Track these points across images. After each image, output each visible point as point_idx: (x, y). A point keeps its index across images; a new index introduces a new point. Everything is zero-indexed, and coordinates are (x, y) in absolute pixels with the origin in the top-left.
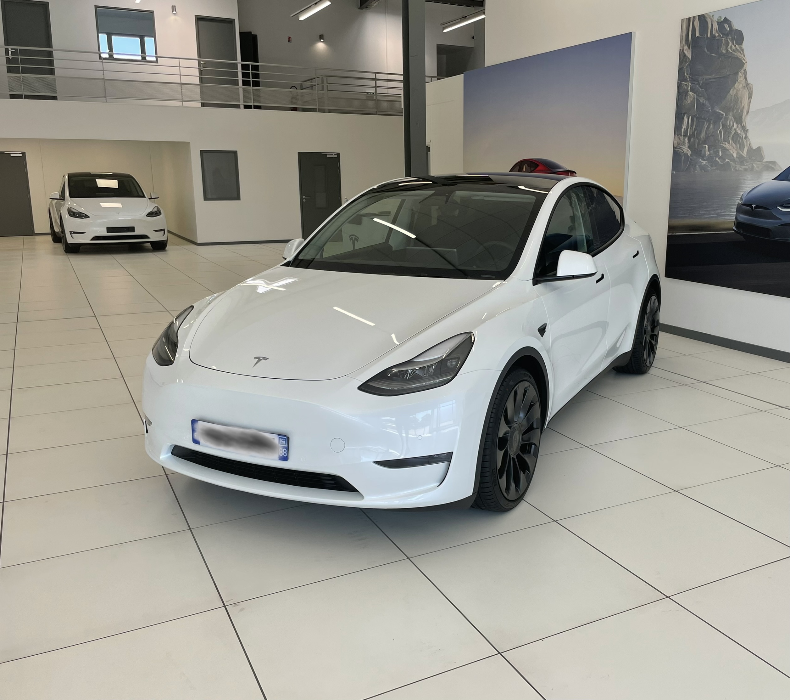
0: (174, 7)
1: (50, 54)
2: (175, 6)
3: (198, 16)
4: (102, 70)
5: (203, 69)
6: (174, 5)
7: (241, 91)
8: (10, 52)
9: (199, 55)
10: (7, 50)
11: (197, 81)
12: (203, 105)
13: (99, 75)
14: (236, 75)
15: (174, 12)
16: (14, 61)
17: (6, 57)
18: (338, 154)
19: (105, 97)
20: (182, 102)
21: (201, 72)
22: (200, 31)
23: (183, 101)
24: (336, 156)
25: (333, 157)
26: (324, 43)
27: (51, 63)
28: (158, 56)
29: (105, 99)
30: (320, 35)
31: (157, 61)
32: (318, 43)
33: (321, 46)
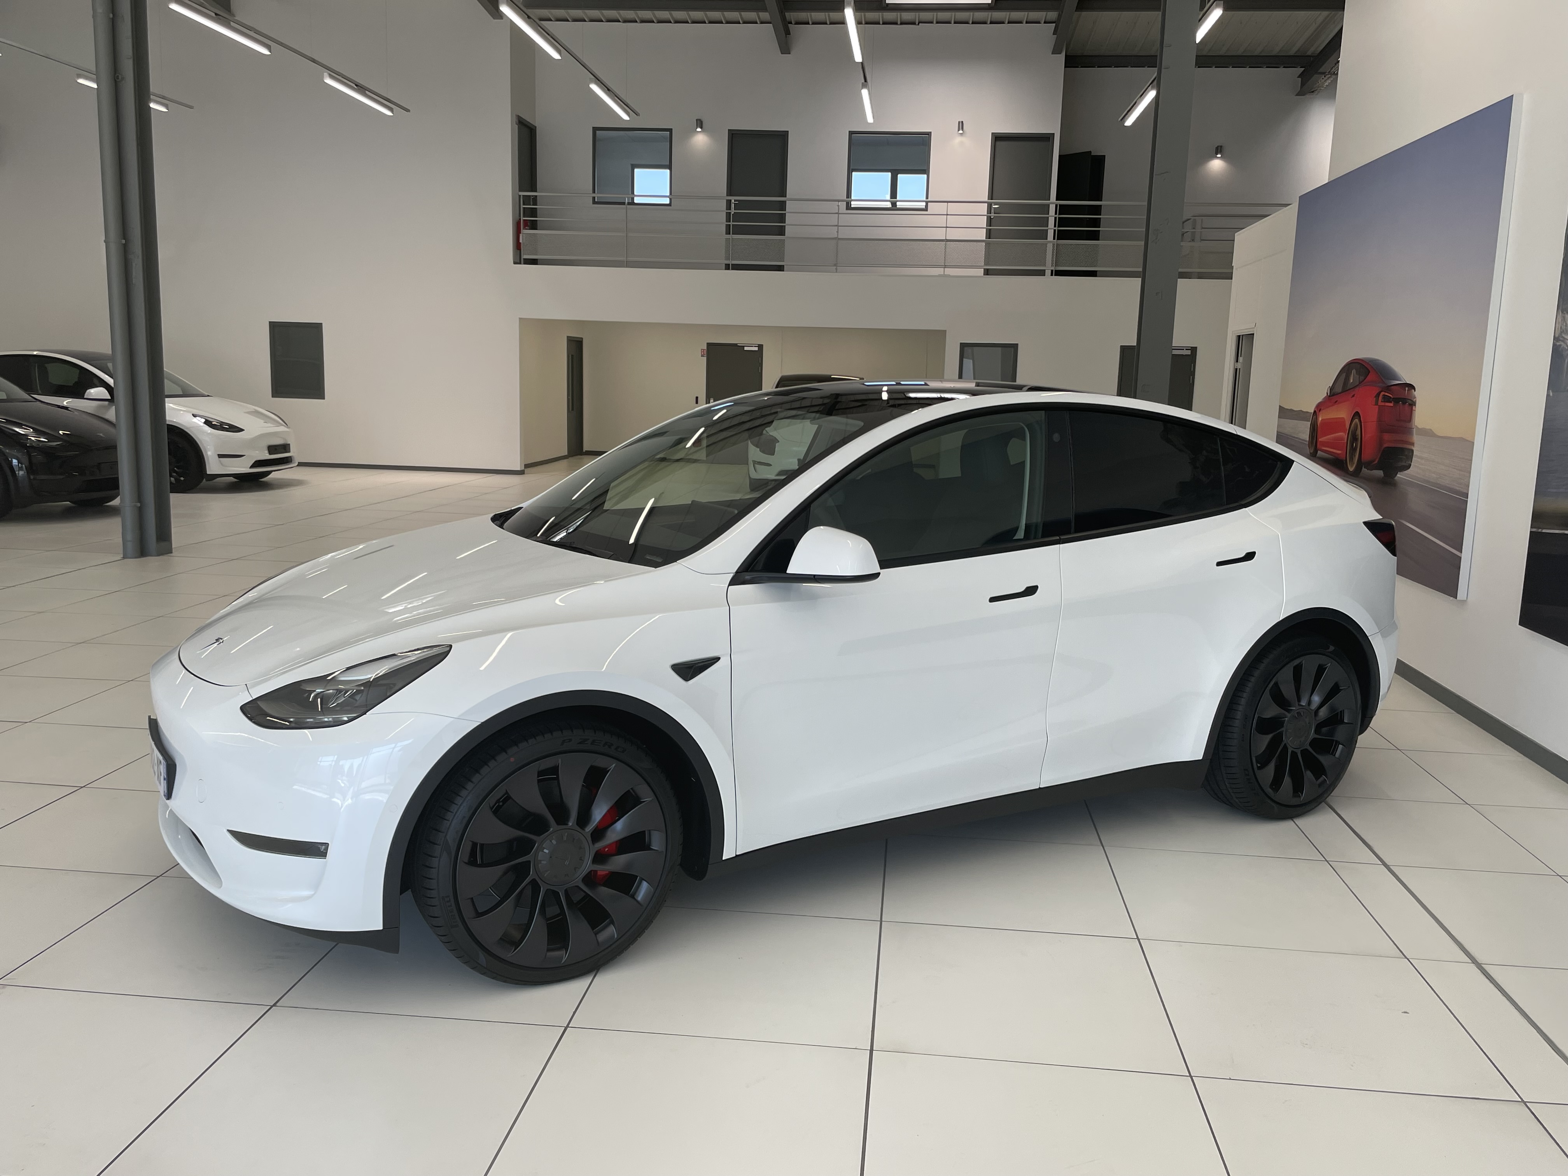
0: (961, 124)
1: (782, 206)
2: (962, 122)
3: (996, 134)
4: (836, 226)
5: (994, 216)
6: (961, 120)
7: (1050, 248)
8: (733, 205)
9: (991, 196)
10: (729, 202)
11: (982, 235)
12: (987, 272)
13: (832, 232)
14: (1046, 222)
15: (961, 132)
16: (737, 217)
17: (727, 212)
18: (1194, 350)
19: (835, 265)
20: (943, 269)
21: (990, 221)
22: (997, 160)
23: (945, 267)
24: (1189, 352)
25: (1183, 355)
26: (1221, 160)
27: (782, 218)
28: (929, 200)
29: (835, 267)
30: (1216, 146)
31: (926, 209)
32: (1213, 160)
33: (1217, 165)
